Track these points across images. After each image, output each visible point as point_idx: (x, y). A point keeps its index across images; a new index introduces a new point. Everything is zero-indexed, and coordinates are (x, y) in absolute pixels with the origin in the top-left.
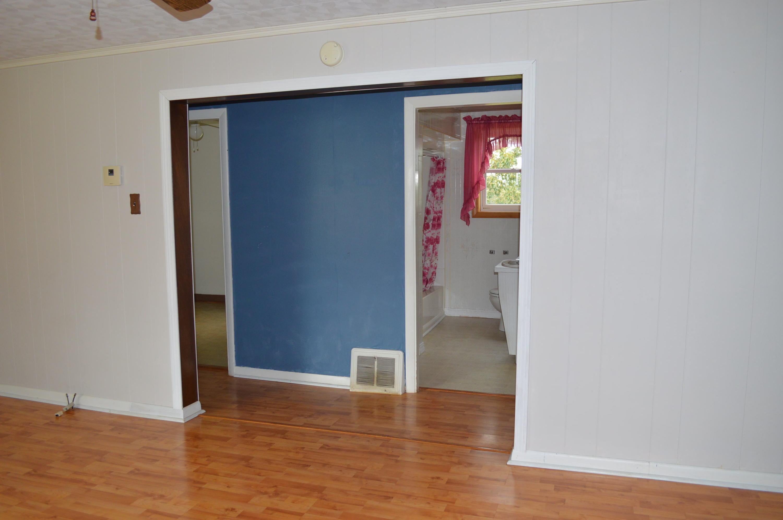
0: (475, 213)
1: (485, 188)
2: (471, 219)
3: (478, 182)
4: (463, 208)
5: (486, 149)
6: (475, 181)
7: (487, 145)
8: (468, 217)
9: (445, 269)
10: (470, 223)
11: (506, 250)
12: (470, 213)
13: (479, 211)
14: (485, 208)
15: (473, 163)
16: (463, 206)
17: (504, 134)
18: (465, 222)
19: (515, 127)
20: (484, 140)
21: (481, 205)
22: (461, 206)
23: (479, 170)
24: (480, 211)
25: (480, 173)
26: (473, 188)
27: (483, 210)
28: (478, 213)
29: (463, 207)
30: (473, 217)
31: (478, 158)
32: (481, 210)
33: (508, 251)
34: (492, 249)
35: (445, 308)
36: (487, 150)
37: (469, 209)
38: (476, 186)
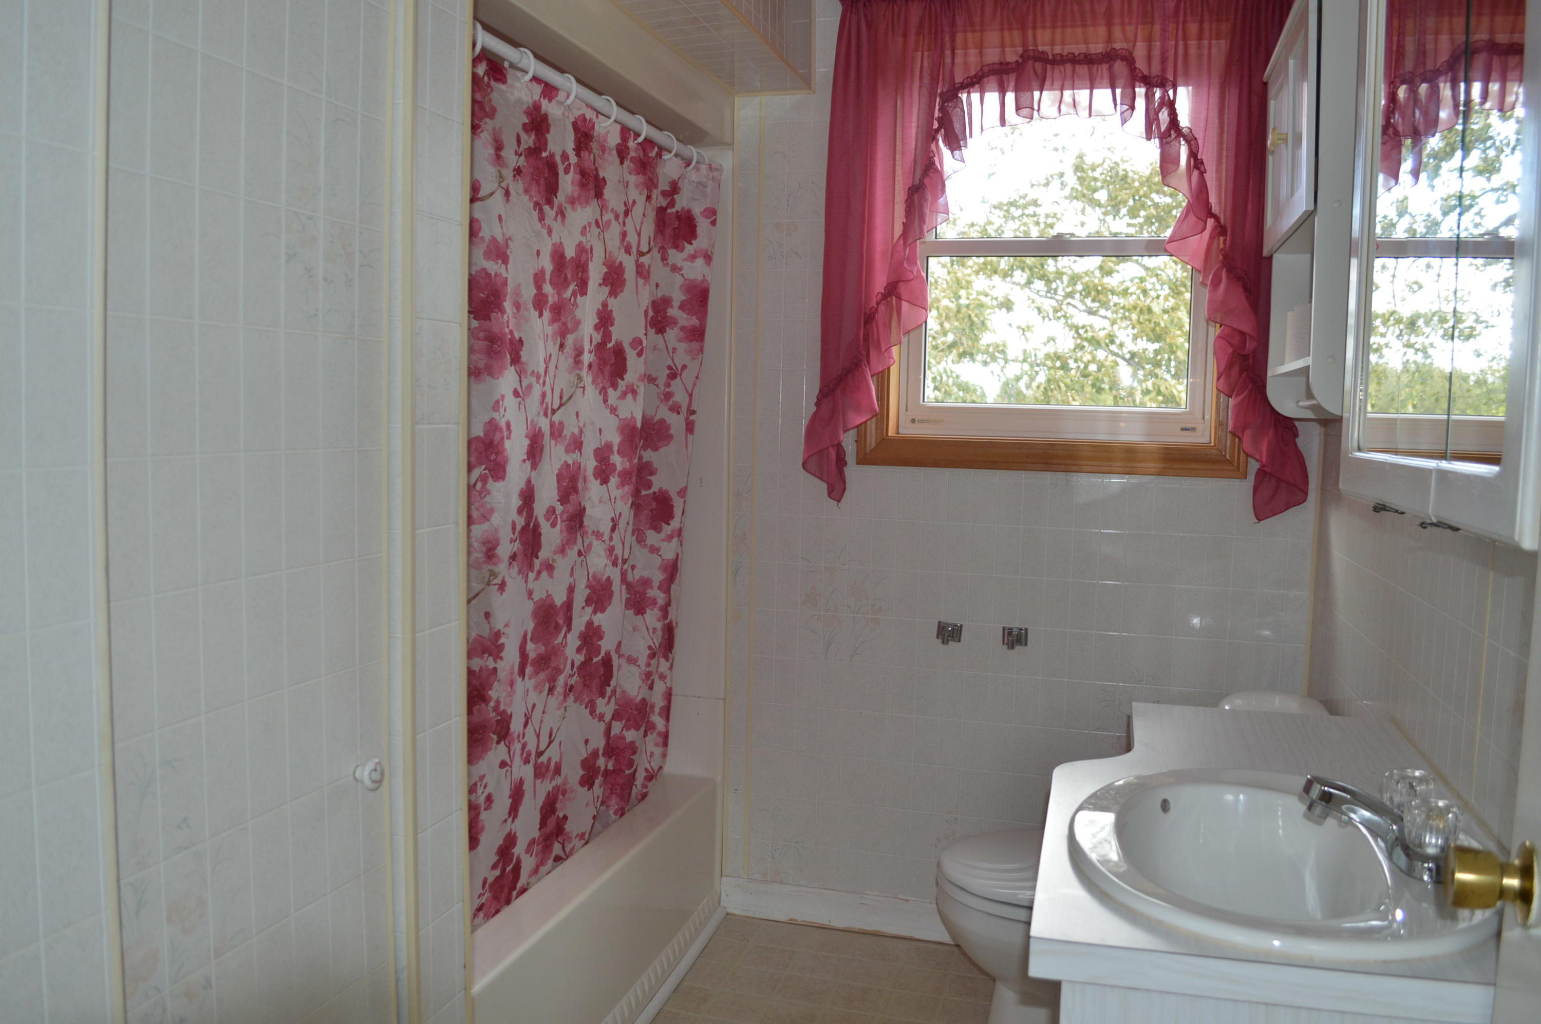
0: (873, 442)
1: (921, 325)
2: (853, 471)
3: (892, 290)
4: (815, 415)
5: (936, 125)
6: (880, 283)
7: (937, 107)
8: (841, 461)
9: (724, 699)
10: (844, 490)
11: (1016, 624)
12: (849, 441)
13: (891, 433)
14: (922, 421)
15: (867, 196)
16: (818, 404)
17: (1026, 50)
18: (825, 485)
19: (1084, 25)
20: (926, 80)
21: (902, 409)
22: (806, 405)
23: (898, 230)
24: (898, 433)
25: (902, 242)
26: (869, 318)
27: (909, 431)
28: (884, 440)
29: (814, 409)
30: (863, 460)
31: (894, 165)
32: (901, 431)
33: (1026, 630)
34: (950, 619)
35: (724, 879)
36: (937, 131)
37: (845, 423)
38: (882, 308)
